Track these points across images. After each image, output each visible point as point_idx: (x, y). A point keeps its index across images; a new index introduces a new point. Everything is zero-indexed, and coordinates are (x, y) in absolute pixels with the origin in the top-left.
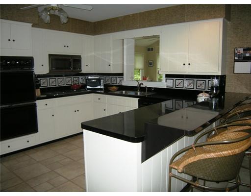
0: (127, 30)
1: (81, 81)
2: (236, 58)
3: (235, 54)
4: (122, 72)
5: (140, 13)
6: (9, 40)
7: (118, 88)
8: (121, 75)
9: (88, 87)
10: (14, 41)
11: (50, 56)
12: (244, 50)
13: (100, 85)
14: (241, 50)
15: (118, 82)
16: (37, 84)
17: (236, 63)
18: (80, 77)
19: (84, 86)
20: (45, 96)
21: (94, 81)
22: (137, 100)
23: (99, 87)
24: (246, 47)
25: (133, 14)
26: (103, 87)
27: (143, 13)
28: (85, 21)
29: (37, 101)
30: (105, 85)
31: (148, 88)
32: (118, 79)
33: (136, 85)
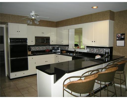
0: (69, 25)
1: (50, 48)
2: (117, 39)
3: (117, 37)
4: (68, 44)
5: (74, 18)
6: (18, 31)
7: (66, 52)
8: (68, 45)
9: (53, 51)
10: (19, 32)
11: (36, 37)
12: (121, 35)
13: (59, 50)
14: (120, 35)
15: (67, 49)
16: (30, 49)
17: (117, 41)
18: (50, 46)
19: (51, 51)
20: (32, 54)
21: (56, 48)
22: (71, 57)
23: (58, 51)
24: (122, 33)
25: (72, 18)
26: (60, 51)
27: (76, 18)
28: (52, 22)
29: (28, 57)
30: (61, 50)
31: (79, 52)
32: (67, 48)
33: (73, 50)
